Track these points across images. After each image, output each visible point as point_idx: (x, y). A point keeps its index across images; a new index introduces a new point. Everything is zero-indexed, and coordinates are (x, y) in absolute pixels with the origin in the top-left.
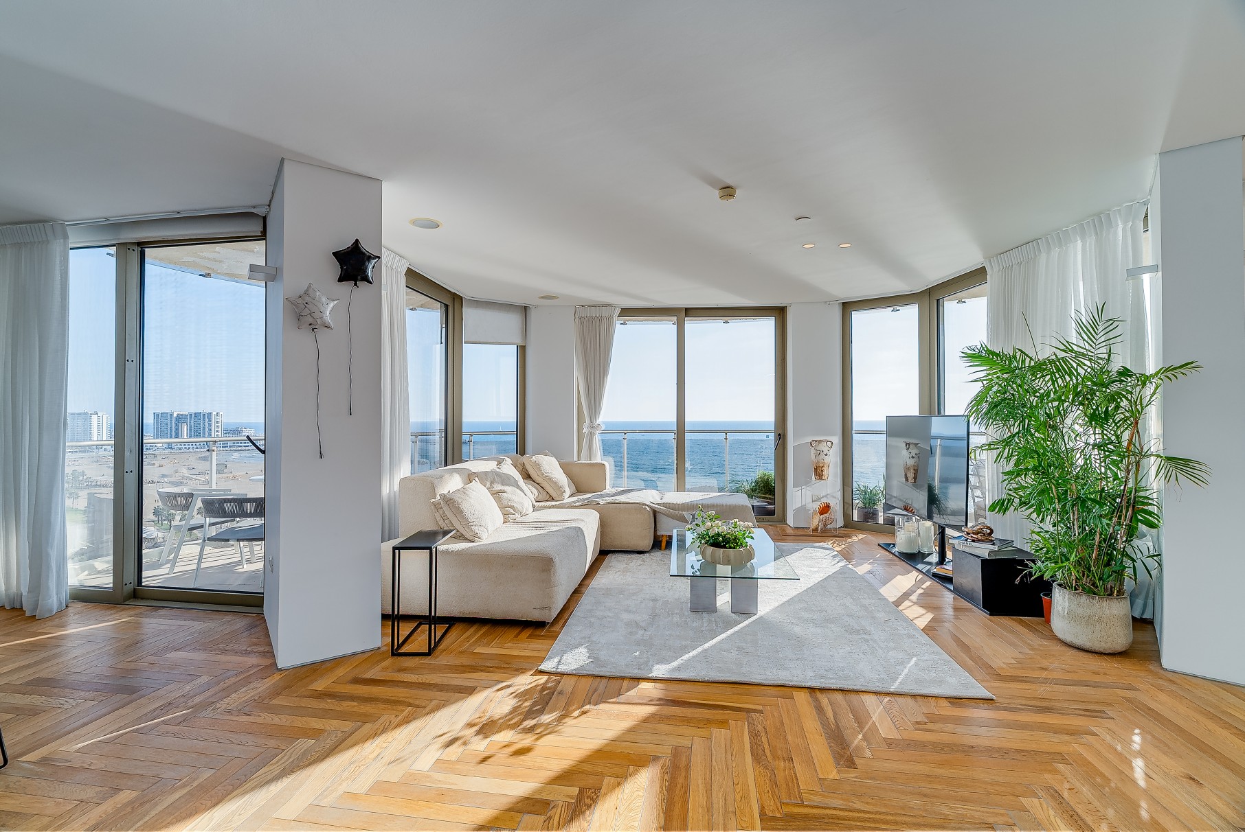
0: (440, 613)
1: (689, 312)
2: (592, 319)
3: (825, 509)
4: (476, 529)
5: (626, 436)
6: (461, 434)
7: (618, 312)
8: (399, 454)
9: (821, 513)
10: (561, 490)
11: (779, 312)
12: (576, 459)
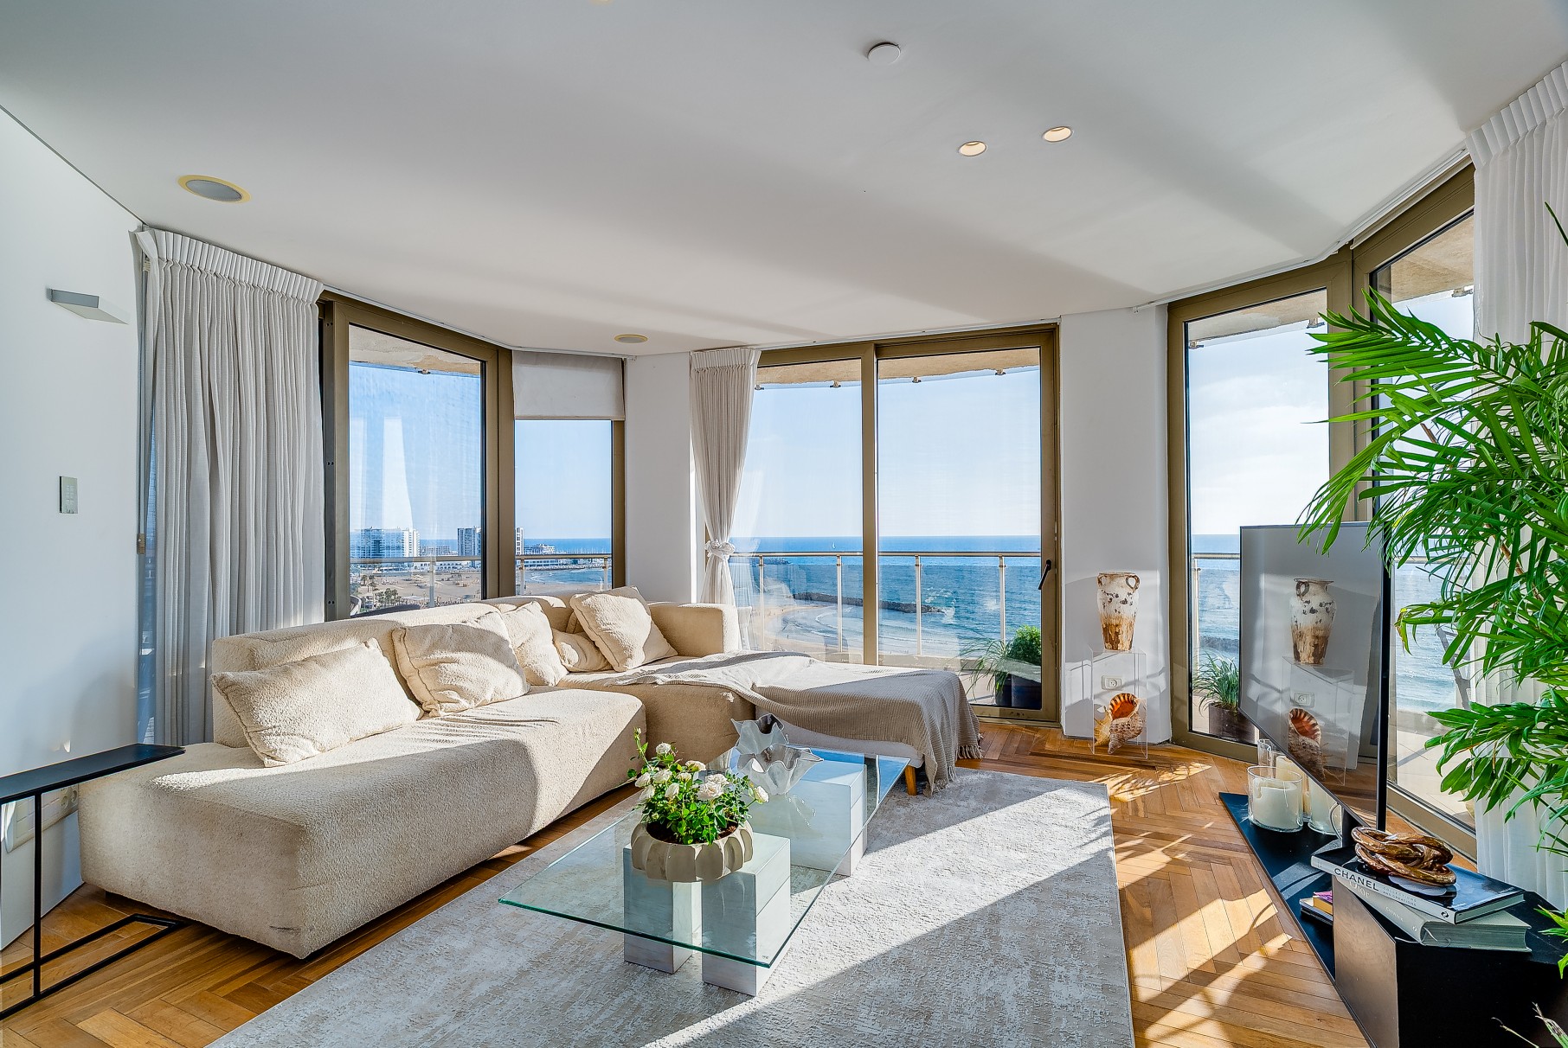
1: (884, 349)
2: (716, 371)
3: (1125, 706)
7: (755, 358)
9: (1117, 714)
10: (625, 652)
11: (1045, 337)
12: (694, 600)
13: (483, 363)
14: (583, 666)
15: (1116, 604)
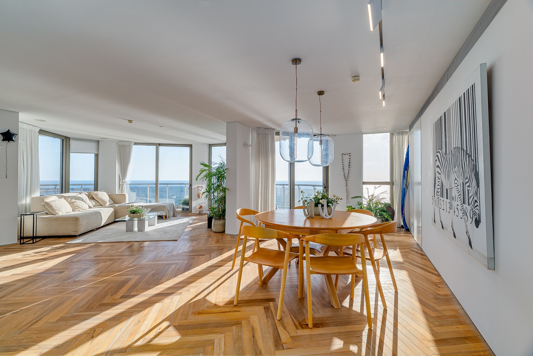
0: (38, 234)
1: (160, 145)
2: (123, 146)
3: (201, 207)
4: (57, 212)
5: (149, 186)
6: (69, 185)
7: (133, 143)
8: (34, 190)
9: (199, 208)
10: (105, 203)
11: (191, 146)
12: (117, 193)
13: (63, 140)
14: (96, 205)
15: (199, 191)
